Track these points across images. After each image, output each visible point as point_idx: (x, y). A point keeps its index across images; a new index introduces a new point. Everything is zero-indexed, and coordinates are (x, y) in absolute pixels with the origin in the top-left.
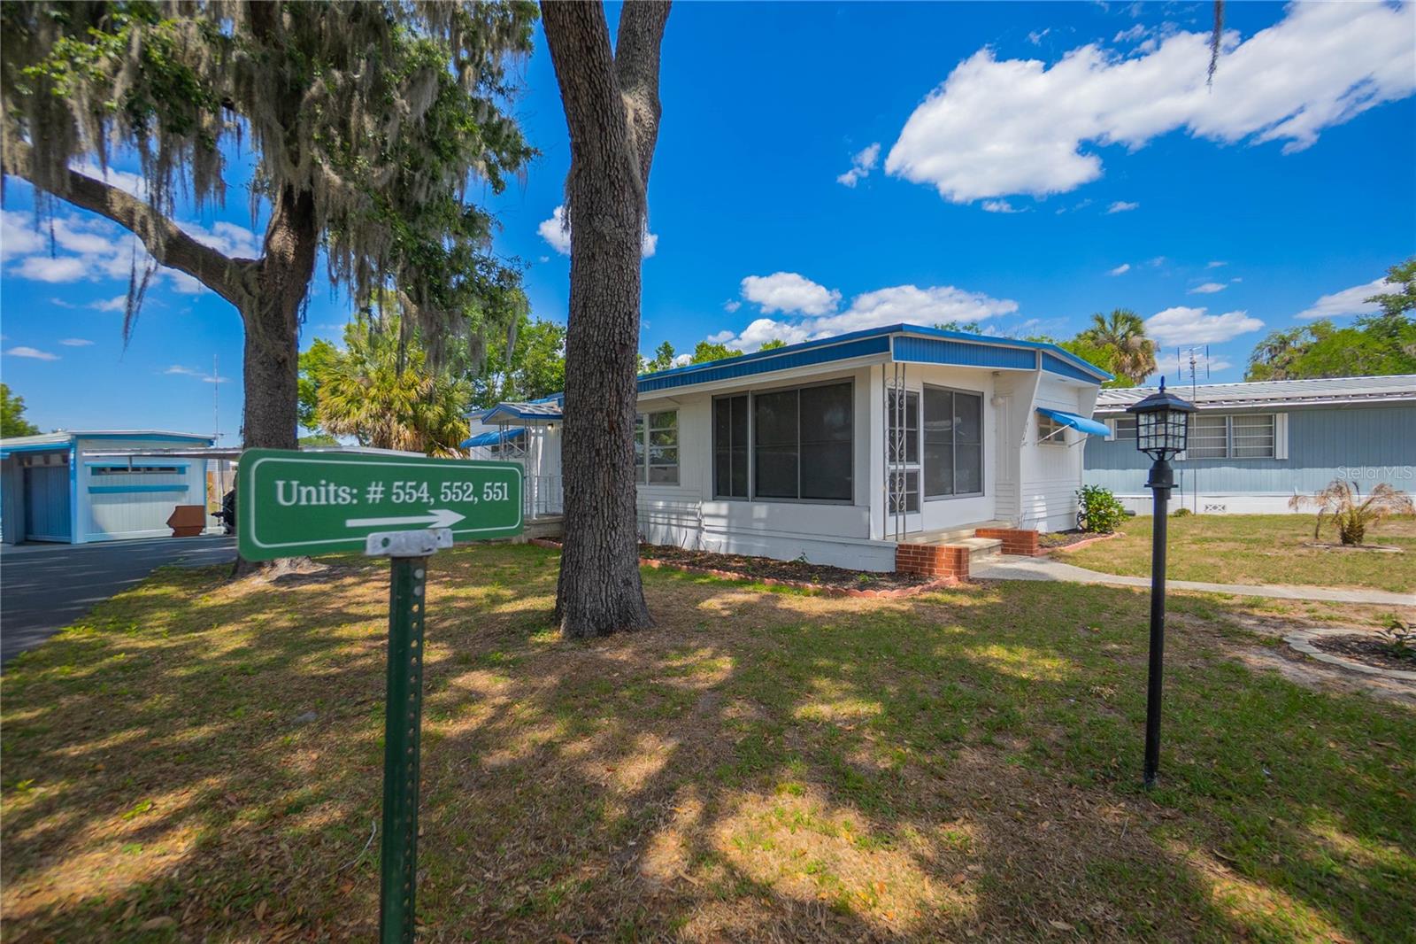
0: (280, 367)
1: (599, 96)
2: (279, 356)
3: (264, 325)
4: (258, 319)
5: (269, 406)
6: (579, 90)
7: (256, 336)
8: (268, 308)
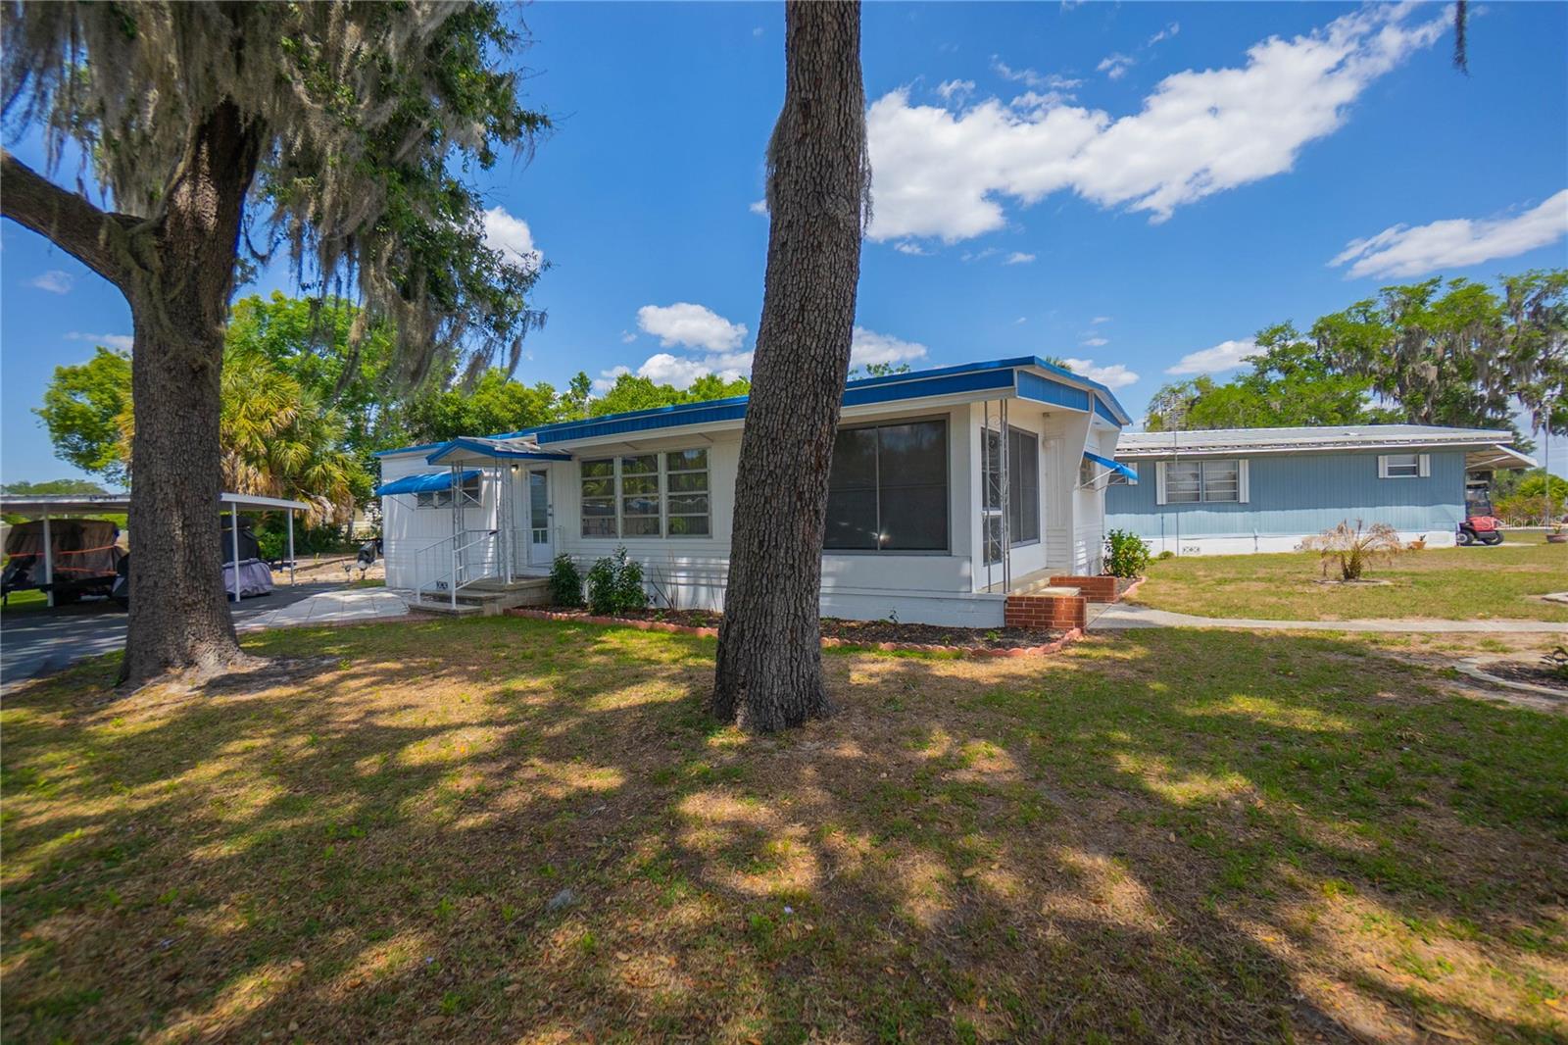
0: (195, 377)
1: (848, 44)
2: (195, 361)
3: (171, 316)
4: (160, 305)
5: (180, 434)
6: (824, 30)
7: (157, 330)
8: (177, 291)
